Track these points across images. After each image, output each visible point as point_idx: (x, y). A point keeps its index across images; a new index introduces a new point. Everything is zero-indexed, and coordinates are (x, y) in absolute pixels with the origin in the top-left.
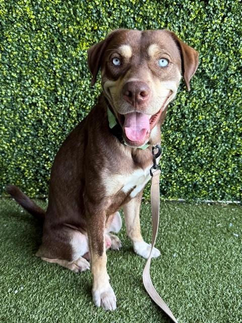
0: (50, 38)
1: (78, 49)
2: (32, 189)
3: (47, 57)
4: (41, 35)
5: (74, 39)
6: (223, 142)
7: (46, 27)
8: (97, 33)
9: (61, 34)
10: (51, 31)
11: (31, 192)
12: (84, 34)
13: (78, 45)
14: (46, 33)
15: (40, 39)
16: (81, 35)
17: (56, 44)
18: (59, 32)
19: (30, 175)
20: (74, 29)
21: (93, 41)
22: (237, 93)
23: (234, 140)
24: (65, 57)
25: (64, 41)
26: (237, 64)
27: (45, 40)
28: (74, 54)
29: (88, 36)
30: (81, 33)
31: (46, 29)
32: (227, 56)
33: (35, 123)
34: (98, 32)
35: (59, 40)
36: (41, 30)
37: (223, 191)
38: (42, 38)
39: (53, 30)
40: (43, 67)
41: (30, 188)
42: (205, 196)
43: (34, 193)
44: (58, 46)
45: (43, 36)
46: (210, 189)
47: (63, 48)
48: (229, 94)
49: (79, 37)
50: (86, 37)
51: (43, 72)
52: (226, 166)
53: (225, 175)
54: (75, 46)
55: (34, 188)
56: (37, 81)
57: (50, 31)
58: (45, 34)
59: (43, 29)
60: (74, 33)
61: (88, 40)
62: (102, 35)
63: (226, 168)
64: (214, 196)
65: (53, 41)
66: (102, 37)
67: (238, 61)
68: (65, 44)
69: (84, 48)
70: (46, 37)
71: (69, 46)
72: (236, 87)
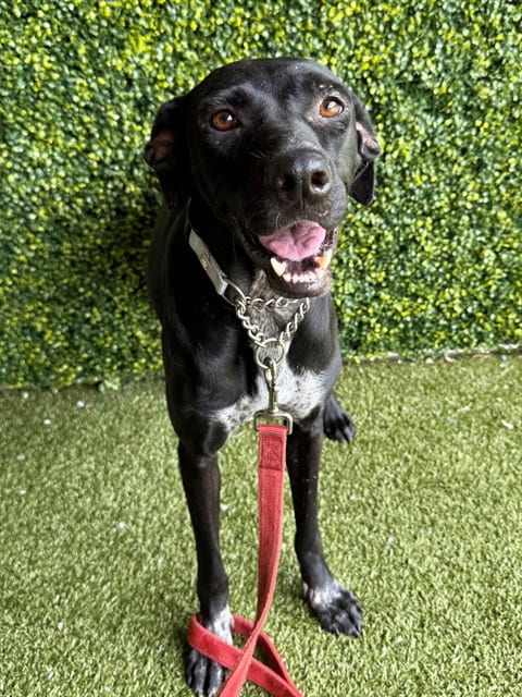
0: (60, 32)
1: (128, 52)
2: (65, 367)
3: (56, 76)
4: (37, 28)
5: (114, 31)
6: (472, 226)
7: (46, 7)
8: (166, 10)
9: (84, 21)
10: (60, 16)
11: (66, 374)
12: (138, 16)
13: (126, 44)
14: (49, 22)
15: (36, 37)
16: (131, 20)
17: (76, 45)
18: (77, 16)
19: (57, 341)
20: (112, 8)
21: (158, 29)
22: (494, 120)
23: (495, 219)
24: (99, 73)
25: (92, 36)
26: (491, 54)
27: (48, 38)
28: (119, 64)
29: (147, 20)
30: (129, 15)
31: (46, 13)
32: (466, 39)
33: (51, 229)
34: (169, 8)
35: (80, 35)
36: (34, 15)
37: (479, 329)
38: (39, 34)
39: (63, 13)
40: (52, 101)
41: (60, 366)
42: (443, 342)
43: (74, 376)
44: (82, 50)
45: (43, 29)
46: (454, 327)
47: (92, 54)
48: (478, 123)
49: (127, 23)
50: (142, 22)
51: (52, 111)
52: (483, 277)
53: (481, 296)
54: (120, 46)
55: (70, 365)
56: (42, 134)
57: (56, 17)
58: (47, 25)
59: (41, 14)
60: (114, 17)
61: (149, 30)
62: (179, 15)
63: (482, 281)
64: (462, 341)
65: (67, 39)
66: (179, 20)
67: (493, 46)
68: (96, 44)
69: (142, 47)
70: (49, 32)
71: (107, 48)
72: (492, 106)
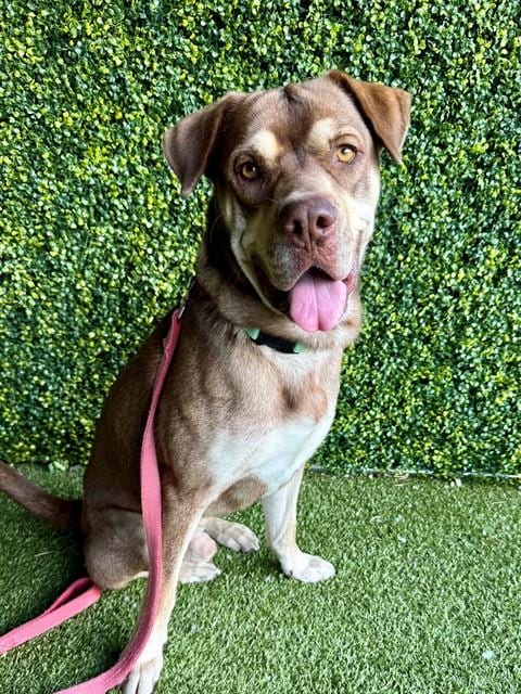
0: (28, 138)
1: (86, 161)
2: (21, 444)
3: (24, 178)
4: (9, 132)
5: (76, 140)
6: (392, 354)
7: (17, 114)
8: (122, 125)
9: (49, 129)
10: (29, 124)
11: (21, 451)
12: (97, 130)
13: (85, 153)
14: (20, 128)
15: (7, 140)
16: (90, 132)
17: (41, 150)
18: (44, 125)
19: (13, 418)
20: (75, 119)
21: (114, 143)
22: (417, 255)
23: (414, 350)
24: (60, 178)
25: (57, 145)
26: (416, 192)
27: (18, 143)
28: (78, 172)
29: (105, 133)
30: (89, 127)
31: (16, 119)
32: (394, 176)
33: (13, 315)
34: (124, 123)
35: (45, 142)
36: (7, 121)
37: (397, 451)
38: (10, 138)
39: (32, 120)
40: (18, 200)
41: (17, 444)
42: (362, 460)
43: (28, 453)
44: (46, 155)
45: (13, 133)
46: (372, 447)
47: (55, 159)
48: (401, 257)
49: (86, 134)
50: (100, 135)
51: (19, 209)
52: (400, 404)
53: (399, 421)
54: (80, 154)
55: (25, 442)
56: (9, 229)
57: (25, 123)
58: (17, 131)
59: (12, 120)
60: (76, 128)
61: (106, 143)
62: (133, 131)
63: (400, 406)
64: (380, 460)
65: (33, 144)
66: (133, 136)
67: (418, 185)
68: (59, 151)
69: (99, 158)
70: (19, 137)
71: (68, 155)
72: (415, 242)
